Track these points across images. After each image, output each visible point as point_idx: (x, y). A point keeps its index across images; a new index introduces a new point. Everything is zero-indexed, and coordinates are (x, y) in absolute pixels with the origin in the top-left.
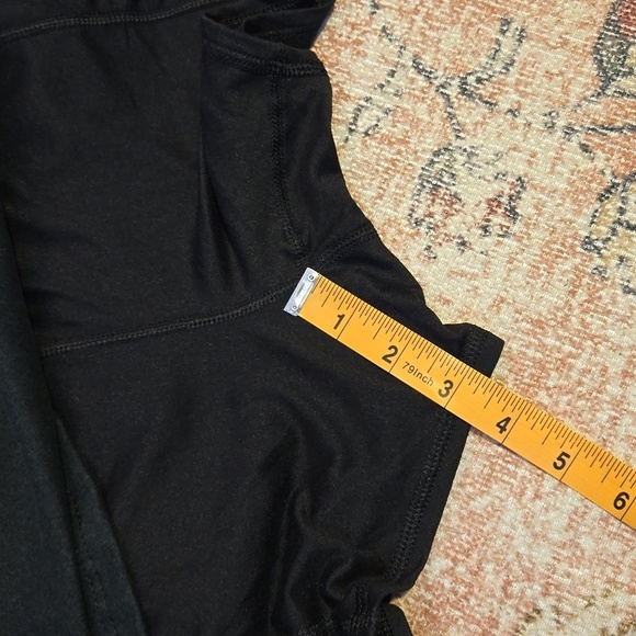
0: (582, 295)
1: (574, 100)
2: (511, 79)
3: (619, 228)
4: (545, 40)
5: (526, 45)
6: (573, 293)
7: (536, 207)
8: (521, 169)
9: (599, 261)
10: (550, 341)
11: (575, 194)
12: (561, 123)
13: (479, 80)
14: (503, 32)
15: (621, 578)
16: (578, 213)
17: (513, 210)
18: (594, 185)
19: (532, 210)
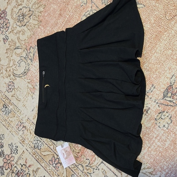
0: (153, 126)
1: (159, 99)
2: (151, 93)
3: (160, 118)
4: (157, 89)
5: (155, 89)
6: (152, 125)
8: (150, 106)
9: (156, 122)
10: (147, 131)
11: (156, 112)
12: (157, 101)
13: (147, 92)
14: (152, 86)
15: (149, 162)
16: (155, 115)
17: (147, 112)
18: (159, 111)
19: (150, 113)
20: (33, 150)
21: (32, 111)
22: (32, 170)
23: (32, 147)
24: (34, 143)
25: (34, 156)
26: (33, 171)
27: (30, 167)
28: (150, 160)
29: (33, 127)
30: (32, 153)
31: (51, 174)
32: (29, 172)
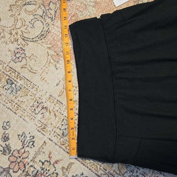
20: (62, 139)
21: (57, 85)
22: (61, 167)
23: (59, 134)
24: (63, 128)
25: (63, 147)
26: (63, 168)
27: (57, 163)
29: (59, 108)
30: (59, 144)
32: (55, 170)
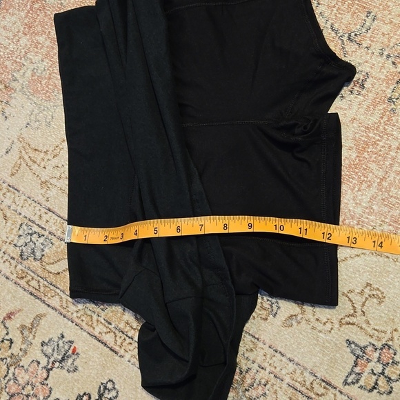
0: (385, 119)
1: (392, 45)
2: (368, 35)
4: (383, 21)
5: (376, 22)
6: (382, 118)
7: (372, 85)
8: (368, 70)
9: (393, 106)
10: (371, 135)
11: (387, 81)
12: (386, 53)
13: (356, 35)
14: (367, 17)
15: (387, 220)
16: (388, 88)
17: (363, 85)
18: (395, 77)
19: (370, 86)
20: (19, 267)
21: (7, 152)
22: (18, 326)
23: (15, 256)
24: (21, 242)
25: (23, 282)
26: (23, 327)
27: (10, 318)
28: (390, 214)
29: (12, 200)
30: (13, 277)
31: (84, 324)
32: (7, 334)
